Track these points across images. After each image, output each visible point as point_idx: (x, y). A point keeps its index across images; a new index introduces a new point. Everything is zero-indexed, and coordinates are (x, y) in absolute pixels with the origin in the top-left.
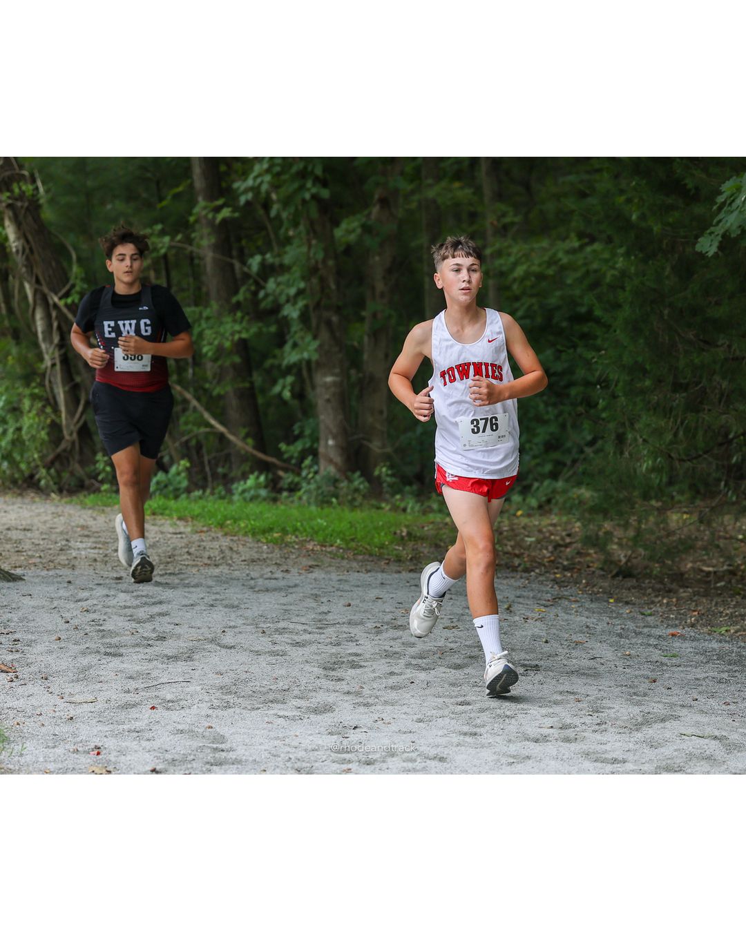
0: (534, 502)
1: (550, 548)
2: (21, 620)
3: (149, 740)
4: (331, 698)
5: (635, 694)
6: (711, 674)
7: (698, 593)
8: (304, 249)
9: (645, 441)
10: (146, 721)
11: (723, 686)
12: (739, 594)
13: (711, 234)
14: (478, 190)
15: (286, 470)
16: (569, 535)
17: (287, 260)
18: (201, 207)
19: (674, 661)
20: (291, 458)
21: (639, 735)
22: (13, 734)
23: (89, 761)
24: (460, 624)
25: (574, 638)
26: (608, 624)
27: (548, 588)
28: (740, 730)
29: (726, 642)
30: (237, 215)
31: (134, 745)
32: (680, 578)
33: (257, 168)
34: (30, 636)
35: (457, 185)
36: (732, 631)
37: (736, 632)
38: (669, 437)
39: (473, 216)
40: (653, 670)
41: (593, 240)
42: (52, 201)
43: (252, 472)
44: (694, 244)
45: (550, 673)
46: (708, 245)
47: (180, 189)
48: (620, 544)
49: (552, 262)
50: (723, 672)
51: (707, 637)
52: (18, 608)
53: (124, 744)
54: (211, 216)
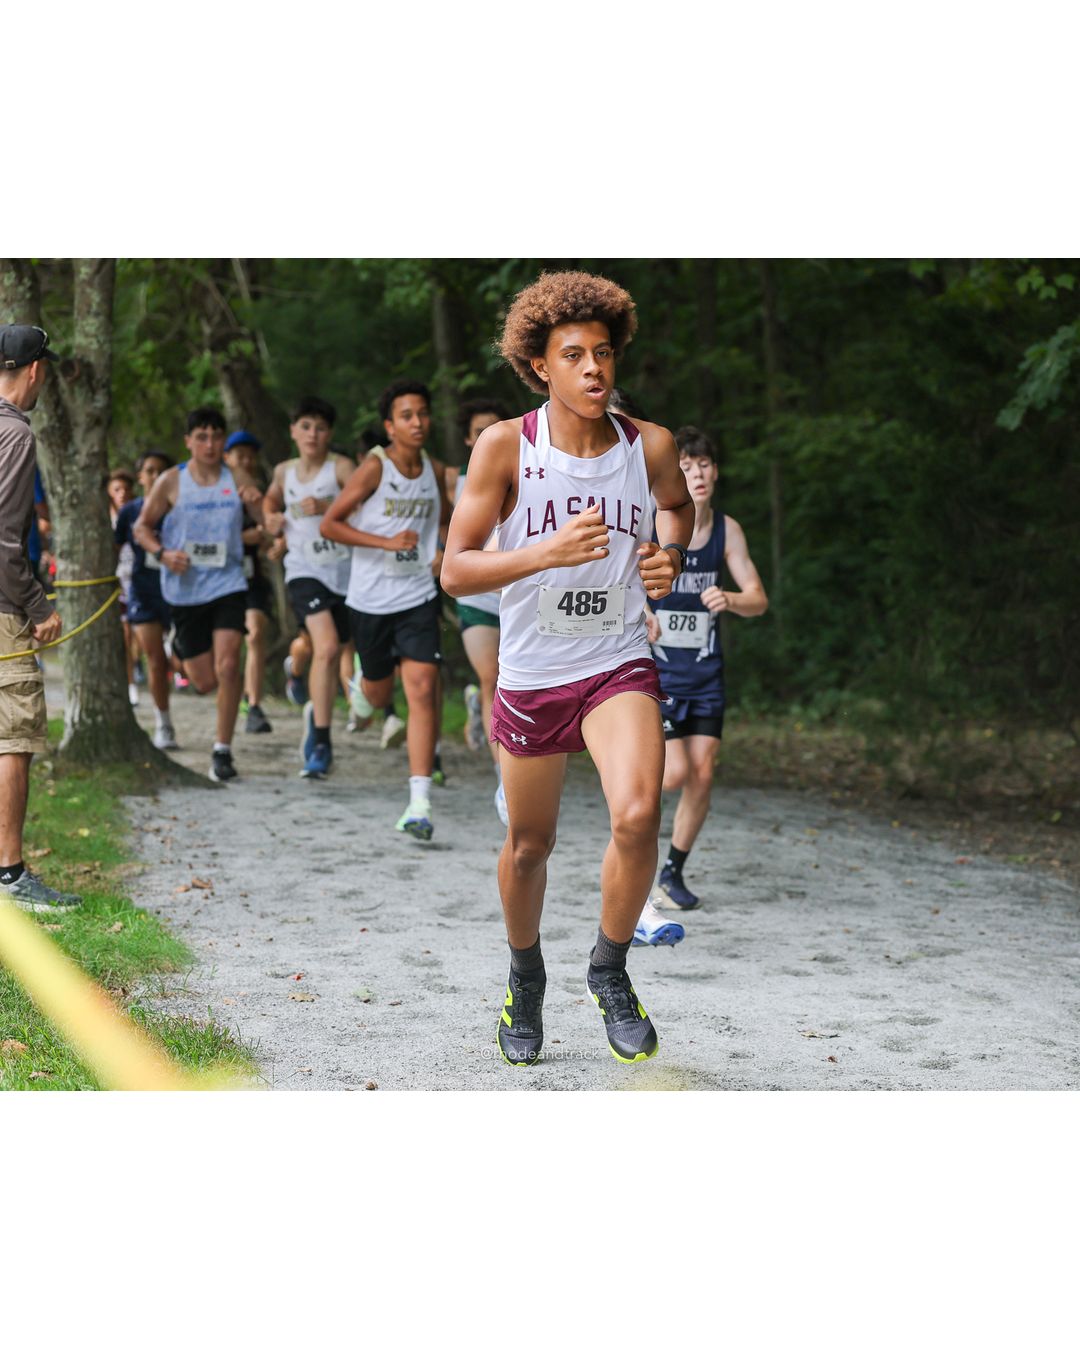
0: (815, 714)
1: (832, 765)
2: (222, 832)
3: (357, 965)
4: (567, 923)
5: (914, 926)
6: (1003, 906)
9: (938, 643)
10: (355, 945)
11: (1014, 919)
12: (1041, 819)
13: (1015, 405)
14: (760, 362)
16: (854, 751)
18: (443, 374)
19: (962, 891)
21: (914, 970)
22: (204, 956)
23: (287, 985)
24: (720, 847)
25: (852, 863)
26: (889, 848)
27: (823, 809)
28: (1030, 967)
29: (1022, 871)
30: (483, 382)
31: (340, 969)
32: (977, 802)
34: (231, 850)
35: (734, 351)
36: (1031, 858)
37: (1036, 860)
38: (964, 638)
39: (759, 388)
40: (936, 901)
41: (890, 416)
44: (996, 418)
45: (819, 902)
46: (1010, 419)
47: (419, 351)
48: (912, 763)
49: (843, 440)
50: (1017, 903)
51: (1002, 865)
52: (219, 819)
53: (328, 969)
54: (453, 383)
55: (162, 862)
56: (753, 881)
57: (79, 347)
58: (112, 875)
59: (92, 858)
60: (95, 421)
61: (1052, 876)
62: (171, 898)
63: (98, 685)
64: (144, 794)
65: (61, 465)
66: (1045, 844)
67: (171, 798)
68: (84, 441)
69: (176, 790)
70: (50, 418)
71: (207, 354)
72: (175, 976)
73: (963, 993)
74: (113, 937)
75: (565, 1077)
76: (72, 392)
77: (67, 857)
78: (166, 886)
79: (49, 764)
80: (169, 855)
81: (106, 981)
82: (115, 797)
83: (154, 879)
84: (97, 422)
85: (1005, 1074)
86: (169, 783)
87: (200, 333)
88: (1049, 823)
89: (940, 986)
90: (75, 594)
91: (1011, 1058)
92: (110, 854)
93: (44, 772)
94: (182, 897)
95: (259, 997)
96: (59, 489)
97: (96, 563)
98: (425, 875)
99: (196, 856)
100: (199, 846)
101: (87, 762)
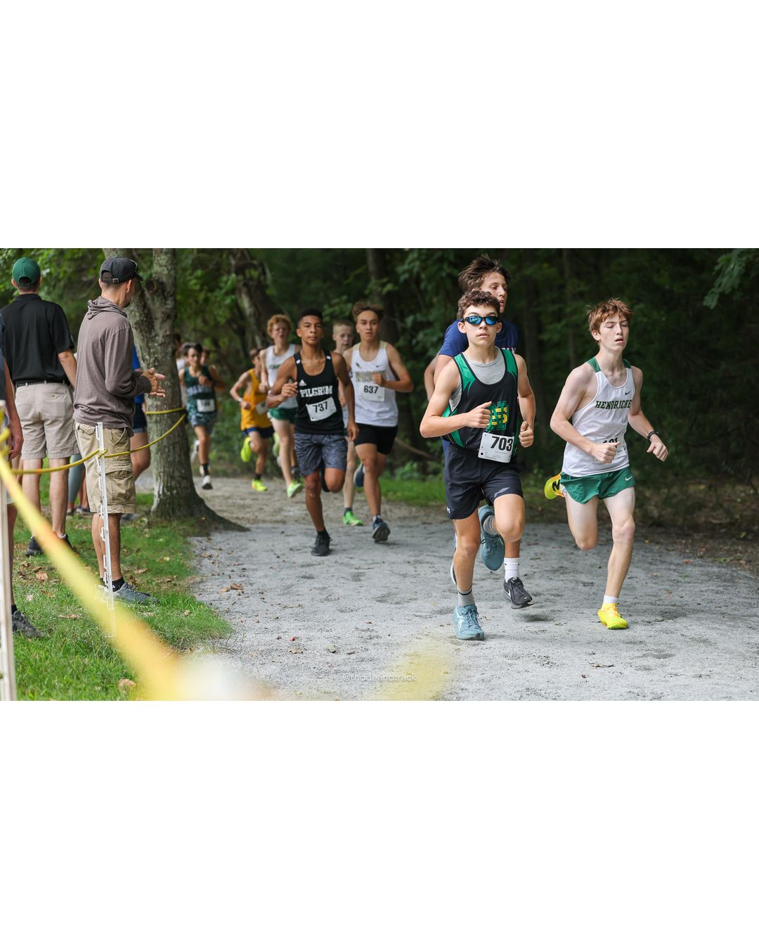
2: (248, 556)
3: (328, 631)
6: (711, 588)
7: (705, 537)
8: (443, 311)
11: (719, 595)
12: (734, 536)
13: (713, 292)
14: (562, 272)
15: (432, 460)
17: (431, 318)
18: (373, 284)
19: (687, 579)
20: (435, 451)
21: (659, 626)
22: (238, 628)
23: (287, 644)
24: (542, 557)
26: (643, 556)
27: (604, 534)
28: (728, 623)
29: (723, 567)
30: (396, 288)
31: (318, 634)
32: (696, 528)
33: (411, 257)
34: (254, 567)
35: (546, 265)
36: (728, 560)
37: (731, 561)
38: (686, 431)
39: (562, 287)
40: (671, 586)
41: (639, 301)
42: (274, 282)
43: (408, 461)
44: (702, 300)
46: (711, 301)
47: (358, 271)
48: (656, 506)
50: (720, 586)
51: (711, 564)
52: (246, 549)
53: (311, 634)
54: (379, 289)
55: (213, 575)
56: (562, 577)
57: (156, 273)
58: (185, 582)
59: (171, 573)
60: (167, 317)
61: (741, 570)
62: (218, 596)
63: (173, 472)
64: (201, 536)
65: (148, 343)
66: (736, 551)
67: (217, 538)
68: (160, 329)
69: (220, 533)
70: (141, 315)
71: (233, 275)
72: (221, 640)
73: (688, 639)
74: (184, 619)
75: (451, 693)
76: (153, 300)
77: (157, 573)
78: (215, 588)
79: (145, 519)
80: (217, 570)
81: (180, 644)
82: (185, 537)
83: (209, 584)
84: (168, 317)
85: (713, 686)
86: (216, 529)
87: (230, 264)
88: (739, 539)
89: (674, 636)
90: (158, 419)
91: (717, 677)
92: (181, 571)
93: (143, 524)
94: (225, 594)
95: (270, 651)
96: (147, 357)
97: (170, 400)
98: (368, 578)
99: (233, 571)
100: (235, 565)
101: (168, 518)
